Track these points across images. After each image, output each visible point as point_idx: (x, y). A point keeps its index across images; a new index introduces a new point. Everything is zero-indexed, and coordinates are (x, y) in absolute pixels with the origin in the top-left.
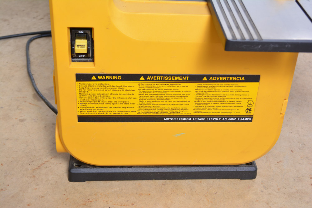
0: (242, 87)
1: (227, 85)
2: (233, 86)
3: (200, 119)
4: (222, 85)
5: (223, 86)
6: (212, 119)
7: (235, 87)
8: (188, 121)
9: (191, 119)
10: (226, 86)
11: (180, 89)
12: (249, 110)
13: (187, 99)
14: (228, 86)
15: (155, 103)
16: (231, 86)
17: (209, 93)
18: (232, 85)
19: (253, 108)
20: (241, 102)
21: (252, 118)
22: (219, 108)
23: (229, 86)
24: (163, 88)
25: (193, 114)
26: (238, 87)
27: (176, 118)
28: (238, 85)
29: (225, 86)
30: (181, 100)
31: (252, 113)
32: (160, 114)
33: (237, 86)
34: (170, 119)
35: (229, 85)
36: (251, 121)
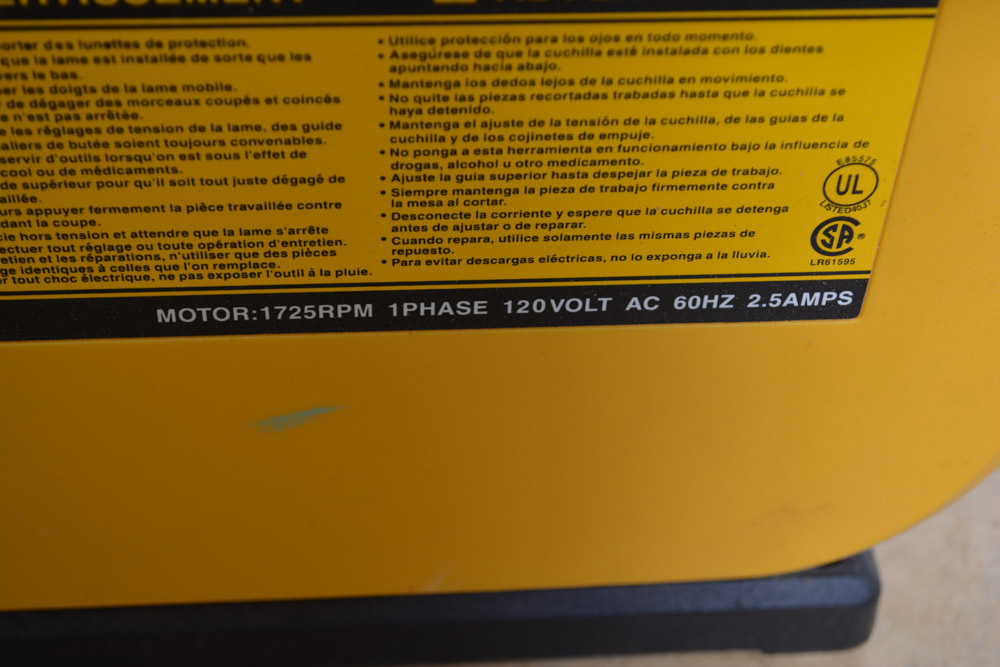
0: (788, 50)
1: (657, 38)
2: (711, 45)
3: (446, 308)
4: (608, 39)
5: (622, 45)
6: (539, 306)
7: (726, 51)
8: (350, 324)
9: (369, 307)
10: (645, 44)
11: (244, 78)
12: (835, 233)
13: (316, 161)
14: (662, 45)
15: (48, 199)
16: (692, 45)
17: (501, 111)
18: (703, 38)
19: (869, 220)
20: (775, 172)
21: (859, 288)
22: (592, 225)
23: (672, 45)
24: (92, 75)
25: (386, 274)
26: (750, 51)
27: (254, 302)
28: (750, 37)
29: (639, 46)
30: (269, 168)
31: (861, 256)
32: (113, 284)
33: (741, 44)
34: (204, 311)
35: (676, 38)
36: (852, 311)
